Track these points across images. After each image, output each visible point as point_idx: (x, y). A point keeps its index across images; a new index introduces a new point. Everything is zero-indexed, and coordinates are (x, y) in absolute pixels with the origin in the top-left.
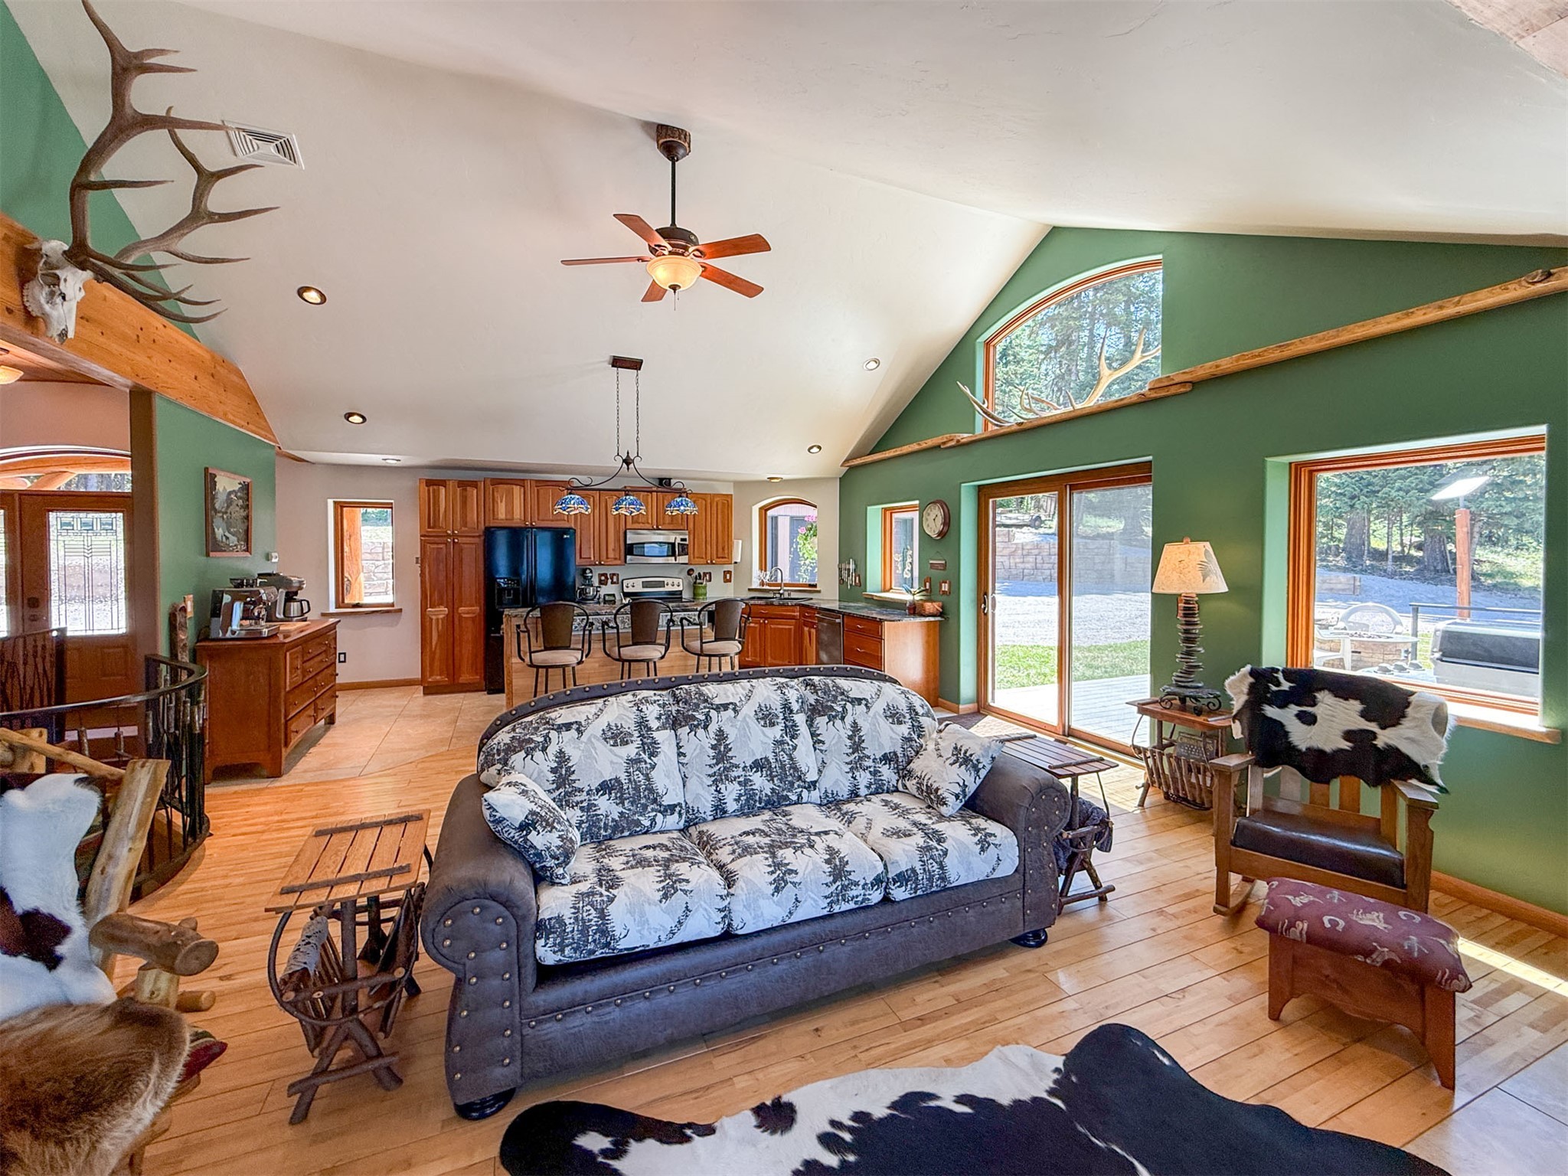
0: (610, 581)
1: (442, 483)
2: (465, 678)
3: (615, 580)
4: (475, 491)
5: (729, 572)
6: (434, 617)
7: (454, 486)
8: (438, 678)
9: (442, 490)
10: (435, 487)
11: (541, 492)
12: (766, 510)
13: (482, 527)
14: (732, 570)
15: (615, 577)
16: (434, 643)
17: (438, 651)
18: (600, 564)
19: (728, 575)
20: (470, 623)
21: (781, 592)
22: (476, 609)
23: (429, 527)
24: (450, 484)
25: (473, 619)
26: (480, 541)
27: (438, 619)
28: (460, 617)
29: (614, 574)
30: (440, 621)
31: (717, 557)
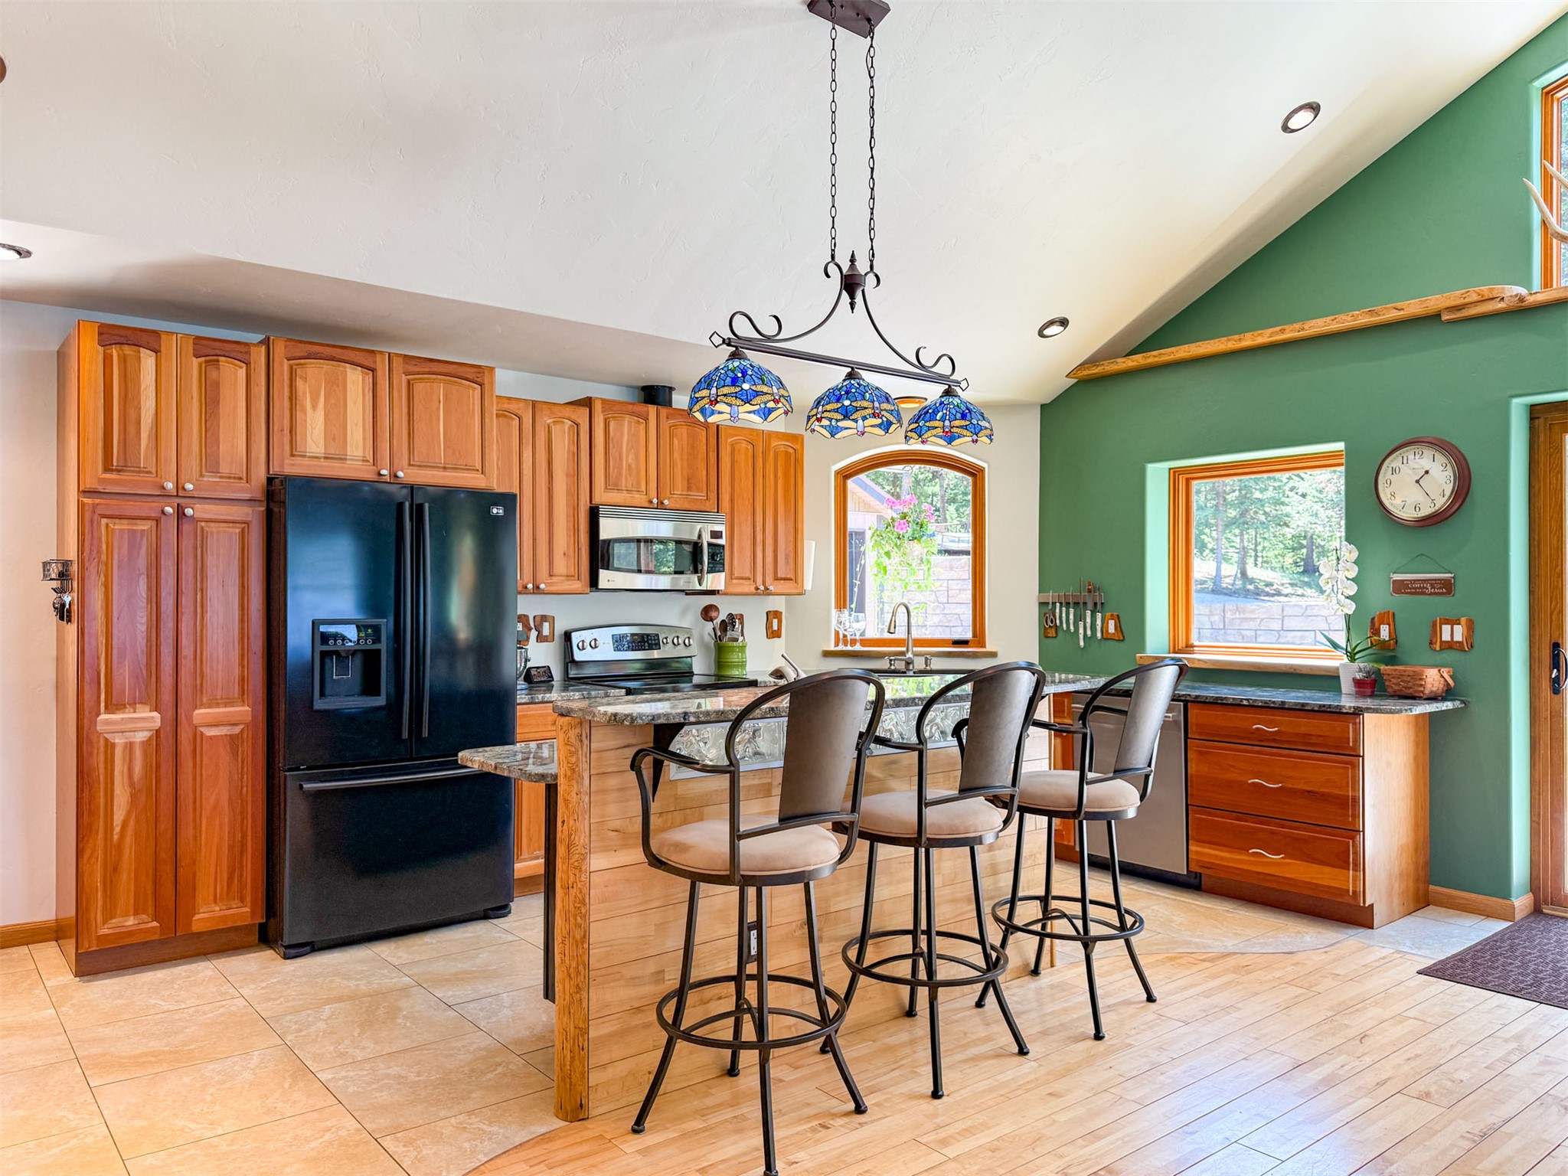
0: (534, 634)
1: (150, 340)
2: (207, 914)
3: (546, 631)
4: (242, 372)
5: (777, 614)
6: (119, 740)
7: (180, 353)
8: (131, 921)
9: (148, 360)
10: (128, 350)
11: (419, 388)
12: (847, 477)
13: (260, 475)
14: (782, 608)
15: (546, 625)
16: (118, 817)
17: (129, 839)
18: (537, 590)
19: (775, 622)
20: (224, 756)
21: (909, 655)
22: (242, 711)
23: (107, 468)
24: (169, 347)
25: (233, 741)
26: (253, 515)
27: (130, 746)
28: (196, 737)
29: (544, 618)
30: (138, 753)
31: (776, 579)
